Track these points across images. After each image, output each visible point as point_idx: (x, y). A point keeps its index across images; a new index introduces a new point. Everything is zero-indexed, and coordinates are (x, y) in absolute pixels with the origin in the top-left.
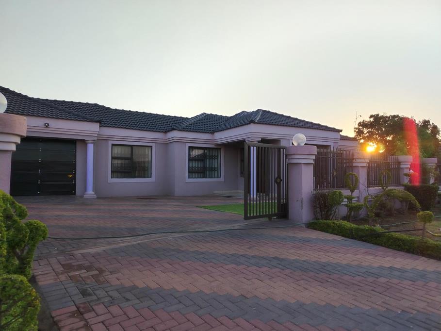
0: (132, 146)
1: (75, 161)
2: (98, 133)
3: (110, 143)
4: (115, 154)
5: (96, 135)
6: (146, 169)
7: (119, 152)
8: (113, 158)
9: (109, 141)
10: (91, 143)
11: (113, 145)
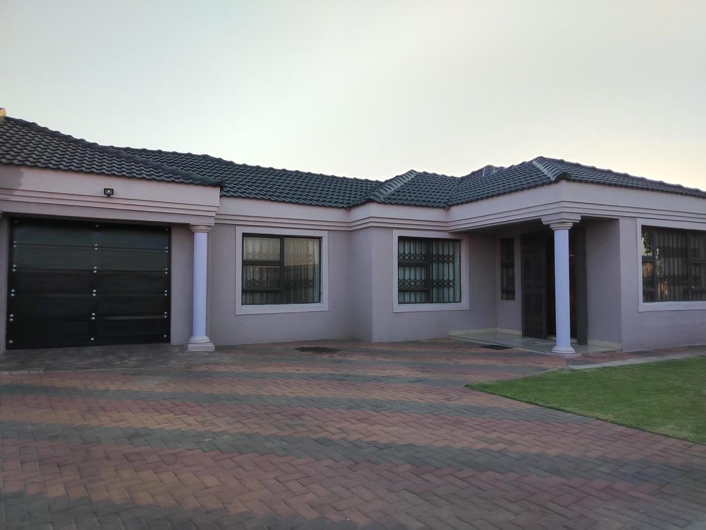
0: (282, 238)
1: (169, 271)
2: (216, 209)
3: (240, 231)
4: (248, 254)
5: (214, 214)
6: (311, 284)
7: (257, 250)
8: (246, 263)
9: (237, 228)
10: (202, 231)
11: (245, 235)
